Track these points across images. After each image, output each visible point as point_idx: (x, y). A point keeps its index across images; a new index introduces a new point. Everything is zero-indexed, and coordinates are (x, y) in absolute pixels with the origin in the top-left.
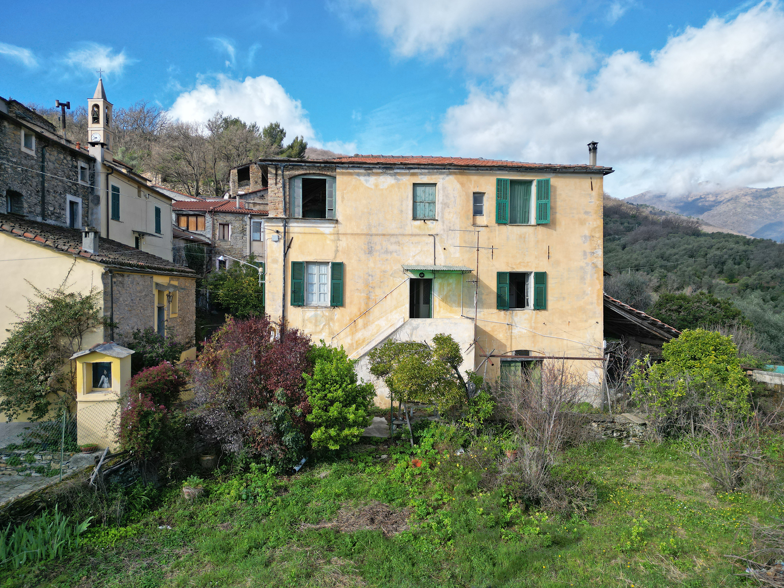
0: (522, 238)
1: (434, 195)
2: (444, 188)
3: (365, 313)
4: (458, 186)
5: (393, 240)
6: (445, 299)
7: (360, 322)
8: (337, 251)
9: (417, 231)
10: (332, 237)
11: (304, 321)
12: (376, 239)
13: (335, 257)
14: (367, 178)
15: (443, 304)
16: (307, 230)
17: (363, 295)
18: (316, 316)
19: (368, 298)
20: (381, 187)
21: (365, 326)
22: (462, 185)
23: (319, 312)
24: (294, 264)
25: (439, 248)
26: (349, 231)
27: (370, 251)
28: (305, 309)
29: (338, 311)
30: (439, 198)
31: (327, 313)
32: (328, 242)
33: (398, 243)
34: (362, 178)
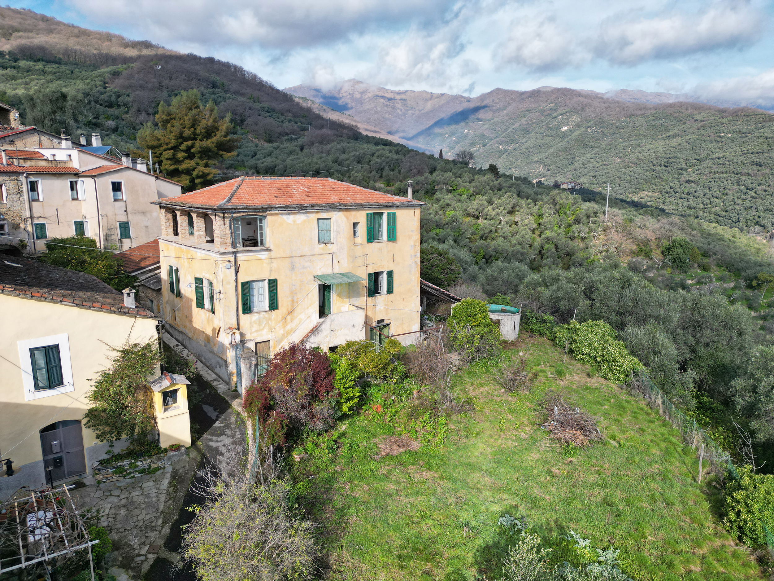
0: (380, 249)
1: (329, 225)
2: (337, 221)
3: (291, 312)
4: (345, 219)
5: (307, 259)
6: (339, 295)
7: (289, 318)
8: (271, 271)
9: (321, 252)
10: (267, 261)
11: (251, 323)
12: (297, 260)
13: (270, 275)
14: (288, 216)
15: (338, 298)
16: (250, 258)
17: (290, 299)
18: (259, 319)
19: (293, 301)
20: (298, 222)
21: (292, 320)
22: (347, 218)
23: (261, 315)
24: (243, 284)
25: (335, 262)
26: (278, 256)
27: (293, 268)
28: (252, 315)
29: (274, 313)
30: (333, 228)
31: (266, 315)
32: (265, 265)
33: (310, 261)
34: (285, 217)
